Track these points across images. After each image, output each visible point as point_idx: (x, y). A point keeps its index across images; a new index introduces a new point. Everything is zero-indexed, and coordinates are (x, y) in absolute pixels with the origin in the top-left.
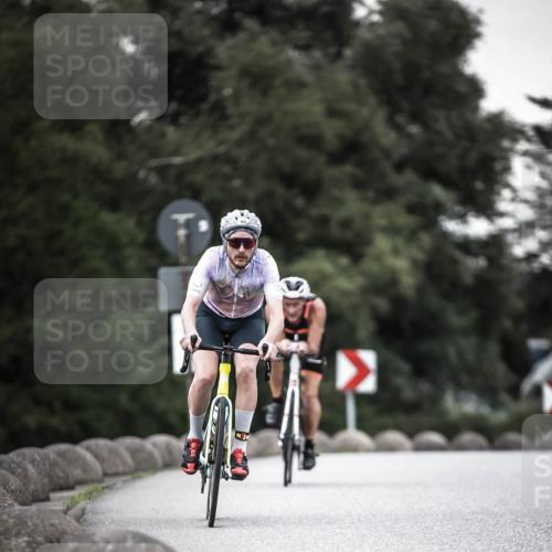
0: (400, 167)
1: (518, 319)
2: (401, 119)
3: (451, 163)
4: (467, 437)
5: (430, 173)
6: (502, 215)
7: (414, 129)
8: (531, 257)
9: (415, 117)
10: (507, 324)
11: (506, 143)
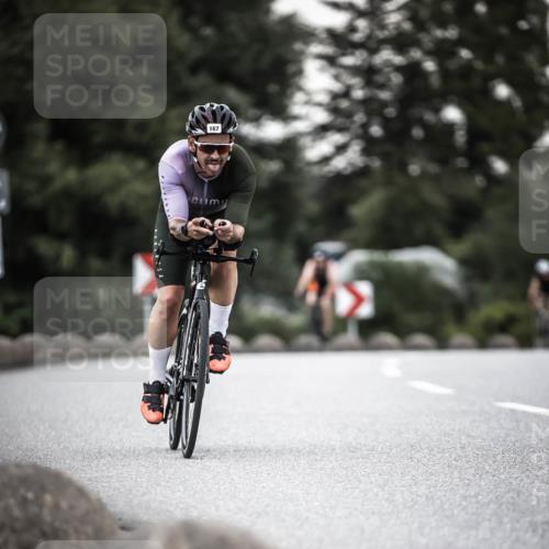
0: (195, 69)
1: (313, 222)
2: (195, 21)
3: (244, 67)
4: (264, 340)
5: (224, 75)
6: (295, 118)
7: (208, 31)
8: (326, 160)
9: (209, 19)
10: (301, 227)
11: (298, 46)
